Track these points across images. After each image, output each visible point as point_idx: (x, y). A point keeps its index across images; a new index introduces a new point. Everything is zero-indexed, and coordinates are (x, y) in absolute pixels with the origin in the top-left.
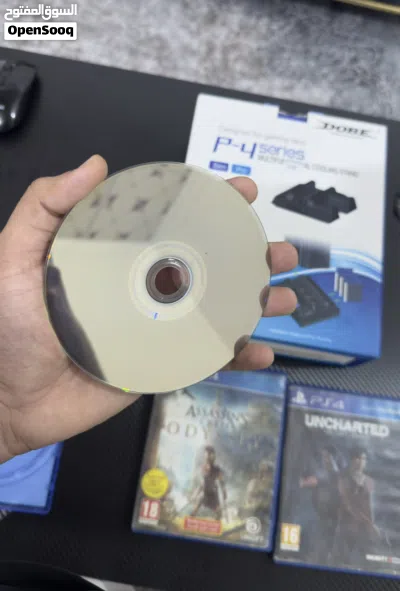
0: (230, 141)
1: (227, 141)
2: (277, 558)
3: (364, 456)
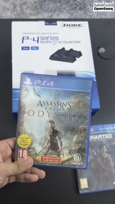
1: (27, 38)
3: (105, 147)
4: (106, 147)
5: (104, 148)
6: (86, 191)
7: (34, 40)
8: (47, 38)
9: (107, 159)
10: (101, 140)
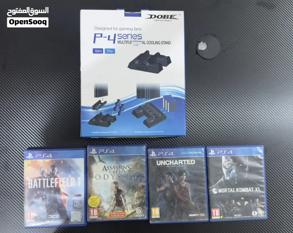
0: (102, 35)
1: (100, 35)
2: (151, 222)
3: (185, 174)
4: (186, 175)
5: (183, 175)
6: (157, 222)
7: (109, 39)
8: (127, 36)
9: (185, 188)
10: (181, 166)
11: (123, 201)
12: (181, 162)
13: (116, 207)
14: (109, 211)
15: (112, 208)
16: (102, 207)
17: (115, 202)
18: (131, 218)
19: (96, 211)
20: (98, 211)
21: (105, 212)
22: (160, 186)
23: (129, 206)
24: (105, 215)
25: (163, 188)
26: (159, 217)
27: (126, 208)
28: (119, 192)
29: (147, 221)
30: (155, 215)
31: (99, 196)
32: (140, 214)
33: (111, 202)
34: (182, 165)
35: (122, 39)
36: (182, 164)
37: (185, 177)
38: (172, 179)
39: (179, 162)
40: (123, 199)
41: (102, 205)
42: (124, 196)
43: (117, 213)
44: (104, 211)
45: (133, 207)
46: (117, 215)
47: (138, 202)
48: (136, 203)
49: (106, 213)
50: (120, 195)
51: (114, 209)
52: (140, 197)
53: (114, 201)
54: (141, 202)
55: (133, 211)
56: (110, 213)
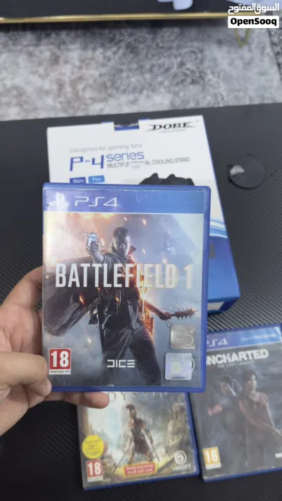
0: (82, 159)
1: (79, 160)
2: (205, 478)
3: (254, 377)
4: (257, 378)
5: (251, 380)
6: (217, 476)
7: (93, 163)
8: (121, 156)
9: (258, 404)
10: (244, 363)
11: (148, 442)
12: (243, 355)
13: (136, 455)
14: (124, 464)
15: (128, 457)
16: (110, 457)
17: (133, 444)
18: (166, 474)
19: (98, 466)
20: (103, 464)
21: (116, 466)
22: (212, 406)
23: (161, 451)
24: (116, 472)
25: (218, 408)
26: (219, 465)
27: (154, 455)
28: (137, 424)
29: (199, 476)
30: (212, 462)
31: (102, 435)
32: (182, 464)
33: (125, 446)
34: (246, 361)
35: (114, 161)
36: (246, 359)
37: (255, 382)
38: (232, 390)
39: (240, 357)
40: (146, 437)
41: (108, 452)
42: (149, 431)
43: (139, 465)
44: (114, 464)
45: (167, 452)
46: (140, 469)
47: (176, 441)
48: (171, 443)
49: (118, 469)
50: (140, 430)
51: (132, 459)
52: (179, 429)
53: (130, 443)
54: (182, 440)
55: (169, 459)
56: (125, 468)
